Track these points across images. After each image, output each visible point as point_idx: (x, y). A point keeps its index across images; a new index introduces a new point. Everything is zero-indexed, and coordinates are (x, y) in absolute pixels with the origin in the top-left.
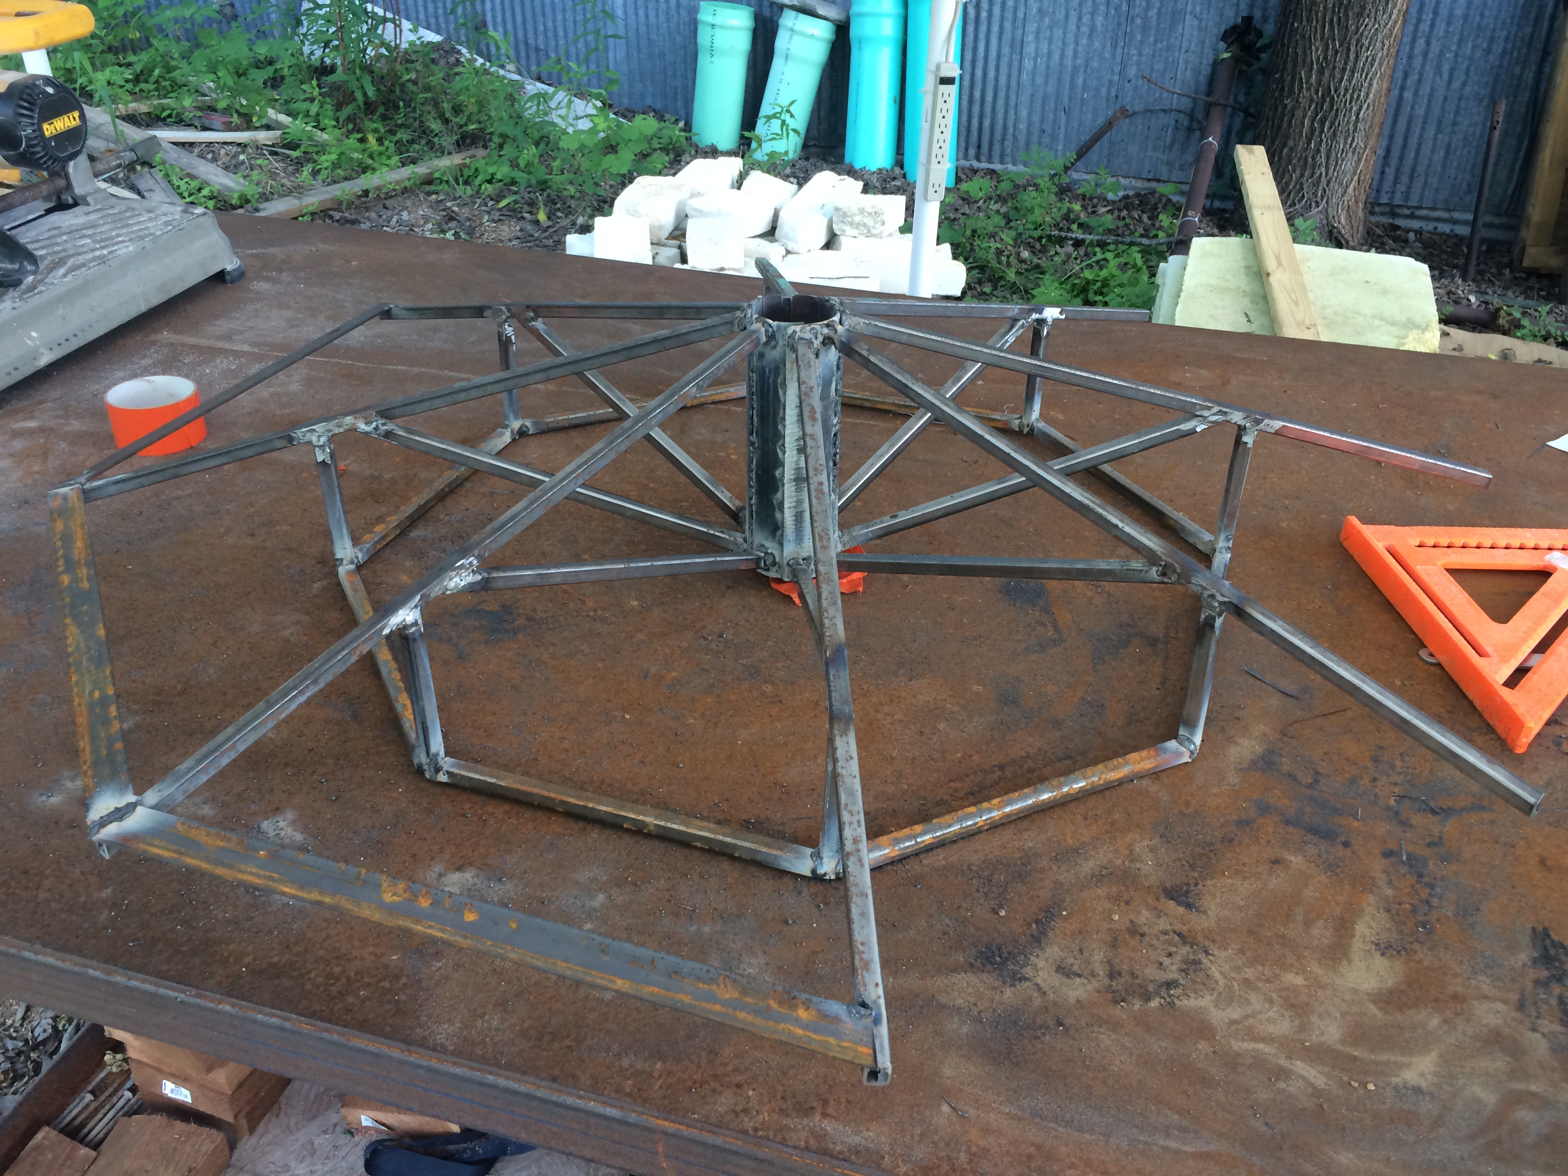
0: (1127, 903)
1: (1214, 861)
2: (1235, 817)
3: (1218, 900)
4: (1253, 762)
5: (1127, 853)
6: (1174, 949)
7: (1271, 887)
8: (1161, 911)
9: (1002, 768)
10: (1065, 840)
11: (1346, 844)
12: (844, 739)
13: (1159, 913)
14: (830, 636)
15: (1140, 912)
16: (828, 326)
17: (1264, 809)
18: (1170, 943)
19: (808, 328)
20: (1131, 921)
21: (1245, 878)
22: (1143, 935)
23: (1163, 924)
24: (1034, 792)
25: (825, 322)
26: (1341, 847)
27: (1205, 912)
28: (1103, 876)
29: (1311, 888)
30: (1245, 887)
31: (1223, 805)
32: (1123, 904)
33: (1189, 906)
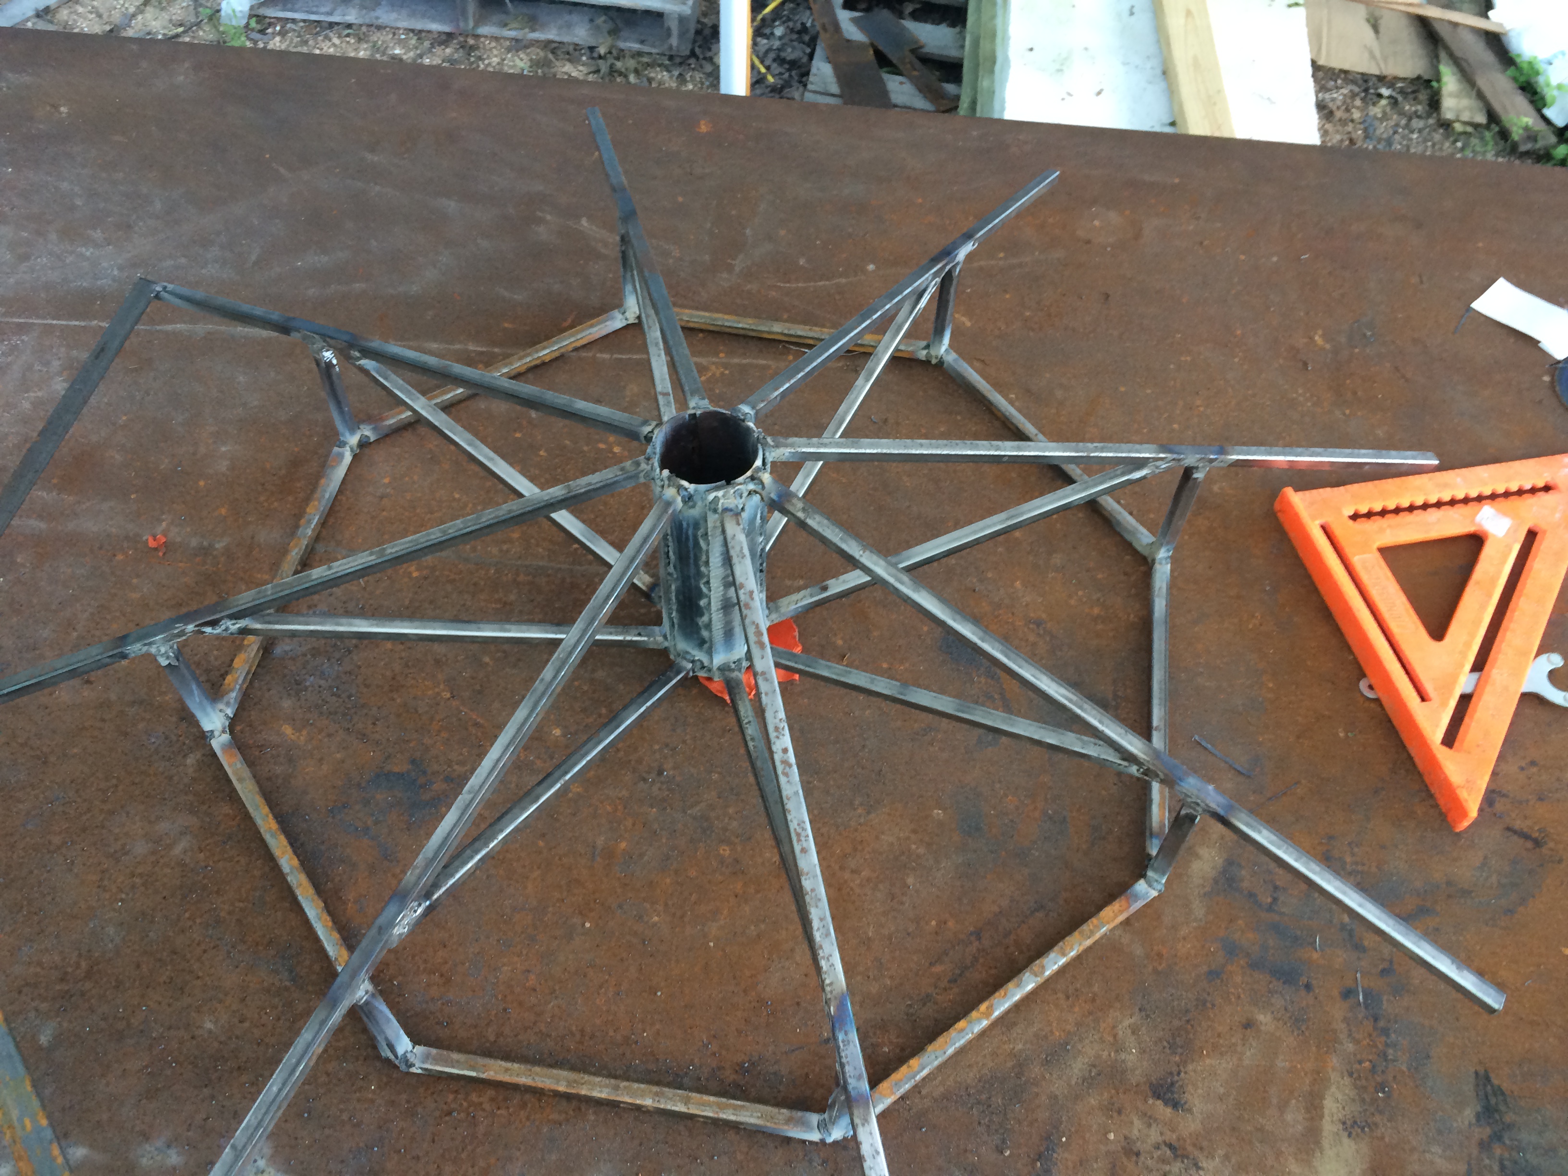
0: (1119, 1112)
1: (1191, 1036)
2: (1205, 968)
3: (1200, 1091)
4: (1216, 881)
5: (1111, 1039)
6: (1167, 1168)
7: (1246, 1062)
8: (1150, 1117)
9: (978, 935)
10: (1051, 1032)
11: (1308, 987)
12: (867, 1128)
13: (1149, 1119)
14: (831, 984)
15: (1132, 1123)
16: (752, 478)
17: (1232, 950)
18: (1163, 1161)
20: (1126, 1138)
21: (1222, 1054)
22: (1138, 1154)
23: (1154, 1135)
24: (1018, 986)
25: (749, 473)
26: (1303, 993)
27: (1190, 1111)
28: (1092, 1078)
29: (1281, 1057)
30: (1224, 1065)
31: (1193, 952)
32: (1115, 1115)
33: (1175, 1105)
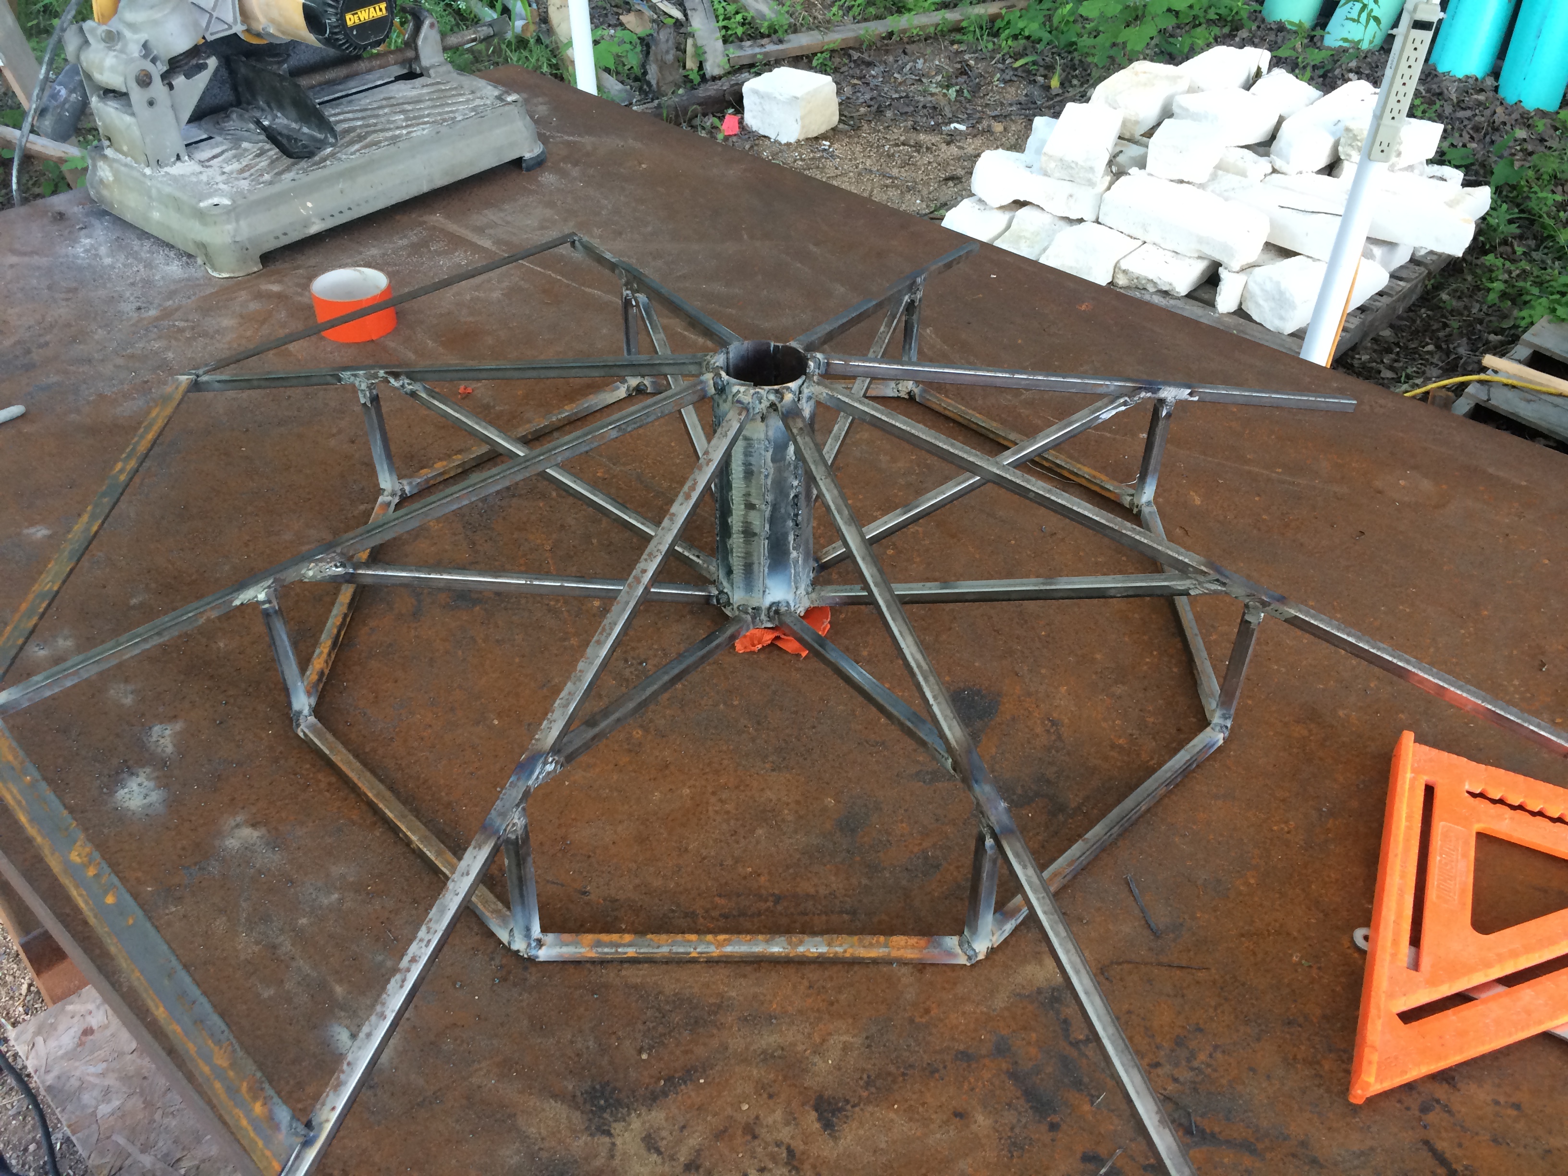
0: (770, 1096)
1: (896, 1087)
2: (962, 1047)
3: (861, 1132)
4: (1039, 991)
5: (818, 1040)
6: (771, 1165)
7: (930, 1141)
8: (795, 1119)
9: (778, 899)
10: (771, 1002)
11: (1053, 1127)
12: (475, 852)
13: (791, 1118)
14: (537, 740)
15: (774, 1111)
16: (777, 391)
17: (1002, 1049)
18: (773, 1158)
19: (752, 391)
20: (757, 1117)
21: (911, 1119)
22: (755, 1137)
23: (785, 1134)
24: (767, 941)
25: (776, 387)
26: (1044, 1128)
27: (835, 1139)
28: (772, 1056)
29: (970, 1160)
30: (902, 1127)
31: (962, 1028)
32: (765, 1096)
33: (828, 1125)
